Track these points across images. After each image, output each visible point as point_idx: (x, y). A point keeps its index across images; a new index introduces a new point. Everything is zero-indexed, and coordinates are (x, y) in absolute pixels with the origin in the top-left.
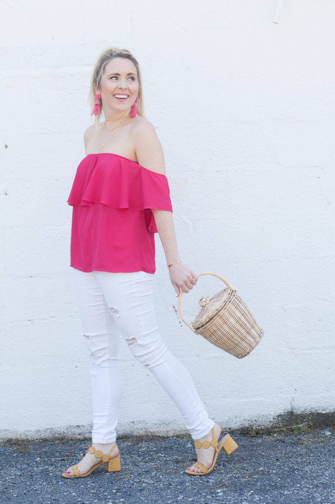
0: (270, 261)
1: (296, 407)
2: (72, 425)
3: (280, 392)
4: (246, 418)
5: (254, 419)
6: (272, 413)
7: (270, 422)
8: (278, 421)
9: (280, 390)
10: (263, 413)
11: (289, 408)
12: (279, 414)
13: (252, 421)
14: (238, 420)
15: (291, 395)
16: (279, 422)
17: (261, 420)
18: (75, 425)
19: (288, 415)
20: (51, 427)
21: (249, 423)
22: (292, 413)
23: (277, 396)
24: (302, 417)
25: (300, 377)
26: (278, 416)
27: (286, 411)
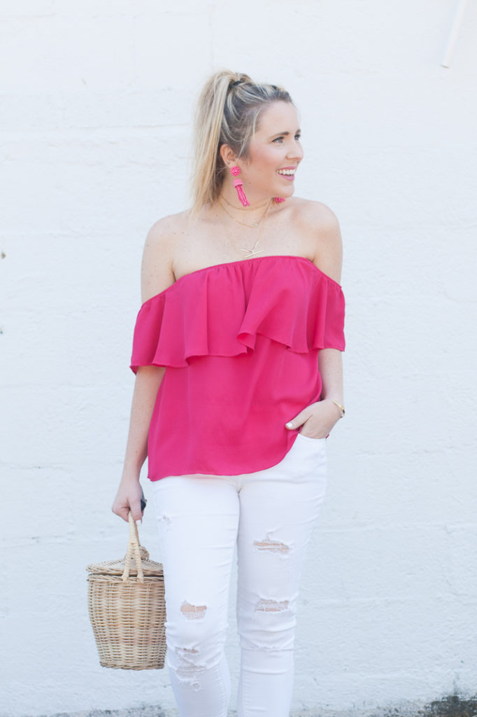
0: (426, 452)
1: (462, 689)
2: (98, 709)
3: (437, 665)
4: (381, 706)
5: (394, 707)
6: (424, 699)
7: (419, 712)
8: (433, 711)
9: (437, 662)
10: (408, 698)
11: (450, 691)
12: (434, 699)
13: (390, 711)
14: (368, 708)
15: (456, 670)
16: (434, 714)
17: (404, 709)
18: (104, 709)
19: (448, 702)
20: (65, 711)
21: (386, 713)
22: (455, 699)
23: (431, 672)
24: (471, 706)
25: (469, 640)
26: (433, 704)
27: (446, 696)
